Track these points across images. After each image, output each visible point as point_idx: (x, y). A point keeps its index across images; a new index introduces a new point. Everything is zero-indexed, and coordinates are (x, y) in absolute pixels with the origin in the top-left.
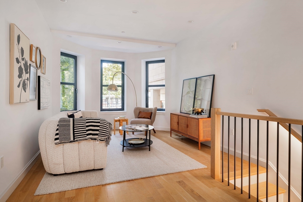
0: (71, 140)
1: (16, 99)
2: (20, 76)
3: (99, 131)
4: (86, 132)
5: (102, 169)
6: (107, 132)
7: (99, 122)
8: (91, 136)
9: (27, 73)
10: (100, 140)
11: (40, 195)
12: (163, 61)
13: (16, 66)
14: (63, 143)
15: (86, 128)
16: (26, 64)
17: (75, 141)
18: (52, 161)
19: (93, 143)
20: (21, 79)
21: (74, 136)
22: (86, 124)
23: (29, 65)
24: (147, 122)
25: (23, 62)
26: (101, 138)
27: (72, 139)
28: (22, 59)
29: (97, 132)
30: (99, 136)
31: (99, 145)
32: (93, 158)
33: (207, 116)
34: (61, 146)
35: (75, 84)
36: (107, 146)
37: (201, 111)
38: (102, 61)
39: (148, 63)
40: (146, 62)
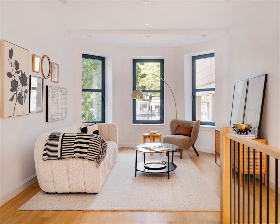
0: (58, 157)
1: (8, 113)
2: (13, 90)
3: (88, 149)
4: (73, 150)
5: (96, 194)
6: (98, 151)
7: (89, 139)
8: (78, 154)
9: (24, 85)
10: (88, 159)
11: (23, 210)
12: (212, 55)
14: (51, 159)
15: (74, 145)
16: (22, 77)
17: (62, 159)
18: (43, 178)
19: (82, 163)
20: (15, 92)
21: (61, 153)
22: (74, 140)
23: (28, 76)
24: (182, 140)
25: (18, 75)
26: (90, 157)
28: (16, 72)
29: (86, 151)
30: (87, 155)
31: (89, 165)
32: (83, 179)
33: (254, 136)
34: (50, 162)
35: (103, 91)
36: (97, 166)
37: (246, 128)
38: (135, 61)
39: (194, 58)
40: (192, 57)
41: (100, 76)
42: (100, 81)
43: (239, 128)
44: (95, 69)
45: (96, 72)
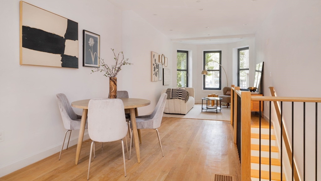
1: (153, 80)
2: (154, 71)
4: (176, 95)
5: (185, 114)
6: (186, 96)
7: (181, 95)
8: (178, 97)
9: (157, 69)
10: (182, 99)
13: (153, 67)
15: (176, 93)
16: (157, 66)
17: (172, 99)
19: (179, 100)
22: (177, 91)
23: (158, 65)
25: (155, 65)
27: (171, 97)
28: (155, 63)
29: (181, 96)
31: (182, 102)
32: (180, 108)
35: (187, 70)
36: (186, 102)
37: (253, 89)
38: (205, 52)
39: (239, 50)
40: (238, 49)
41: (185, 61)
42: (186, 65)
43: (251, 89)
44: (182, 57)
45: (183, 58)
